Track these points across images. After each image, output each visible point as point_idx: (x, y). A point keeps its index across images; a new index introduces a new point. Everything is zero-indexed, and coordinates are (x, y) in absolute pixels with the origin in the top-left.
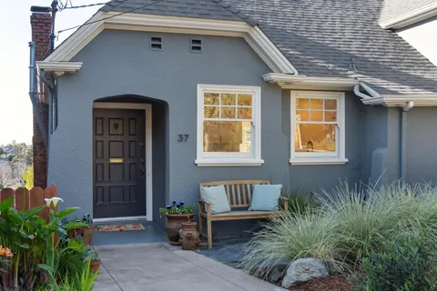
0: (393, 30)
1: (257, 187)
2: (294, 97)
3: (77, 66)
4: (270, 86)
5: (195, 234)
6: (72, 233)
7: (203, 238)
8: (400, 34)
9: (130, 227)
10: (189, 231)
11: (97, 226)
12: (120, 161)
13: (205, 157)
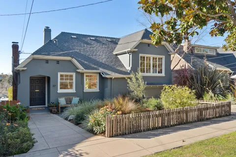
0: (117, 55)
1: (74, 98)
2: (85, 75)
3: (26, 68)
4: (78, 73)
5: (56, 110)
6: (23, 111)
7: (58, 111)
8: (118, 56)
9: (41, 108)
10: (54, 109)
11: (31, 108)
12: (38, 91)
13: (60, 91)
